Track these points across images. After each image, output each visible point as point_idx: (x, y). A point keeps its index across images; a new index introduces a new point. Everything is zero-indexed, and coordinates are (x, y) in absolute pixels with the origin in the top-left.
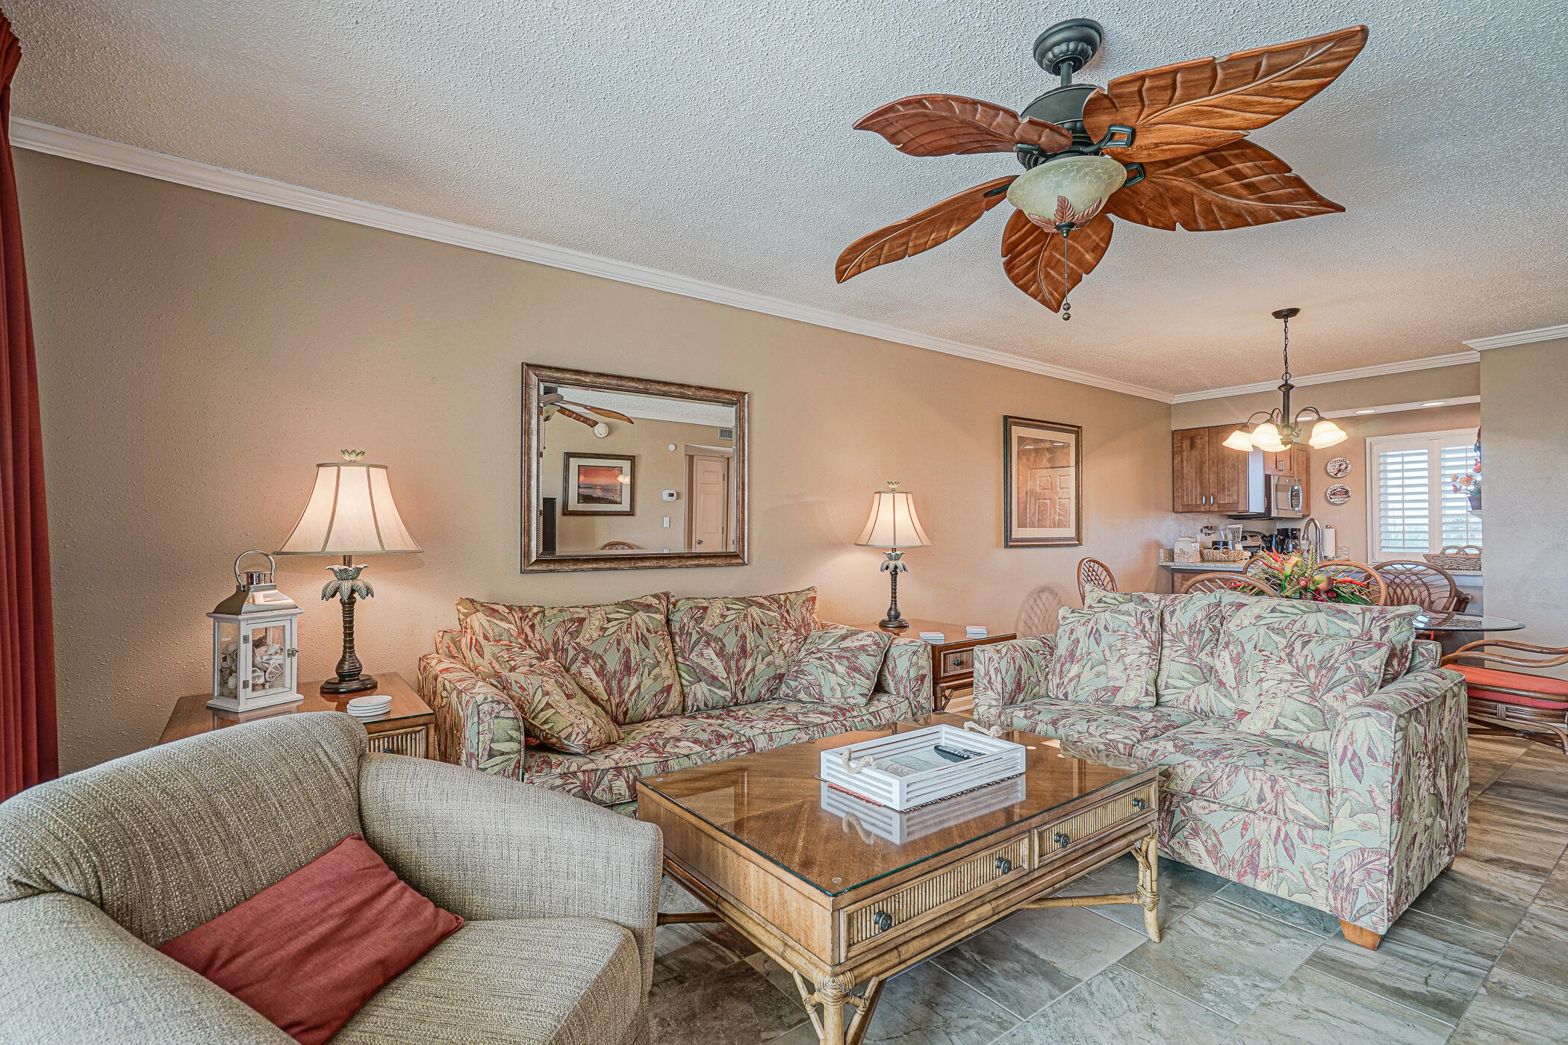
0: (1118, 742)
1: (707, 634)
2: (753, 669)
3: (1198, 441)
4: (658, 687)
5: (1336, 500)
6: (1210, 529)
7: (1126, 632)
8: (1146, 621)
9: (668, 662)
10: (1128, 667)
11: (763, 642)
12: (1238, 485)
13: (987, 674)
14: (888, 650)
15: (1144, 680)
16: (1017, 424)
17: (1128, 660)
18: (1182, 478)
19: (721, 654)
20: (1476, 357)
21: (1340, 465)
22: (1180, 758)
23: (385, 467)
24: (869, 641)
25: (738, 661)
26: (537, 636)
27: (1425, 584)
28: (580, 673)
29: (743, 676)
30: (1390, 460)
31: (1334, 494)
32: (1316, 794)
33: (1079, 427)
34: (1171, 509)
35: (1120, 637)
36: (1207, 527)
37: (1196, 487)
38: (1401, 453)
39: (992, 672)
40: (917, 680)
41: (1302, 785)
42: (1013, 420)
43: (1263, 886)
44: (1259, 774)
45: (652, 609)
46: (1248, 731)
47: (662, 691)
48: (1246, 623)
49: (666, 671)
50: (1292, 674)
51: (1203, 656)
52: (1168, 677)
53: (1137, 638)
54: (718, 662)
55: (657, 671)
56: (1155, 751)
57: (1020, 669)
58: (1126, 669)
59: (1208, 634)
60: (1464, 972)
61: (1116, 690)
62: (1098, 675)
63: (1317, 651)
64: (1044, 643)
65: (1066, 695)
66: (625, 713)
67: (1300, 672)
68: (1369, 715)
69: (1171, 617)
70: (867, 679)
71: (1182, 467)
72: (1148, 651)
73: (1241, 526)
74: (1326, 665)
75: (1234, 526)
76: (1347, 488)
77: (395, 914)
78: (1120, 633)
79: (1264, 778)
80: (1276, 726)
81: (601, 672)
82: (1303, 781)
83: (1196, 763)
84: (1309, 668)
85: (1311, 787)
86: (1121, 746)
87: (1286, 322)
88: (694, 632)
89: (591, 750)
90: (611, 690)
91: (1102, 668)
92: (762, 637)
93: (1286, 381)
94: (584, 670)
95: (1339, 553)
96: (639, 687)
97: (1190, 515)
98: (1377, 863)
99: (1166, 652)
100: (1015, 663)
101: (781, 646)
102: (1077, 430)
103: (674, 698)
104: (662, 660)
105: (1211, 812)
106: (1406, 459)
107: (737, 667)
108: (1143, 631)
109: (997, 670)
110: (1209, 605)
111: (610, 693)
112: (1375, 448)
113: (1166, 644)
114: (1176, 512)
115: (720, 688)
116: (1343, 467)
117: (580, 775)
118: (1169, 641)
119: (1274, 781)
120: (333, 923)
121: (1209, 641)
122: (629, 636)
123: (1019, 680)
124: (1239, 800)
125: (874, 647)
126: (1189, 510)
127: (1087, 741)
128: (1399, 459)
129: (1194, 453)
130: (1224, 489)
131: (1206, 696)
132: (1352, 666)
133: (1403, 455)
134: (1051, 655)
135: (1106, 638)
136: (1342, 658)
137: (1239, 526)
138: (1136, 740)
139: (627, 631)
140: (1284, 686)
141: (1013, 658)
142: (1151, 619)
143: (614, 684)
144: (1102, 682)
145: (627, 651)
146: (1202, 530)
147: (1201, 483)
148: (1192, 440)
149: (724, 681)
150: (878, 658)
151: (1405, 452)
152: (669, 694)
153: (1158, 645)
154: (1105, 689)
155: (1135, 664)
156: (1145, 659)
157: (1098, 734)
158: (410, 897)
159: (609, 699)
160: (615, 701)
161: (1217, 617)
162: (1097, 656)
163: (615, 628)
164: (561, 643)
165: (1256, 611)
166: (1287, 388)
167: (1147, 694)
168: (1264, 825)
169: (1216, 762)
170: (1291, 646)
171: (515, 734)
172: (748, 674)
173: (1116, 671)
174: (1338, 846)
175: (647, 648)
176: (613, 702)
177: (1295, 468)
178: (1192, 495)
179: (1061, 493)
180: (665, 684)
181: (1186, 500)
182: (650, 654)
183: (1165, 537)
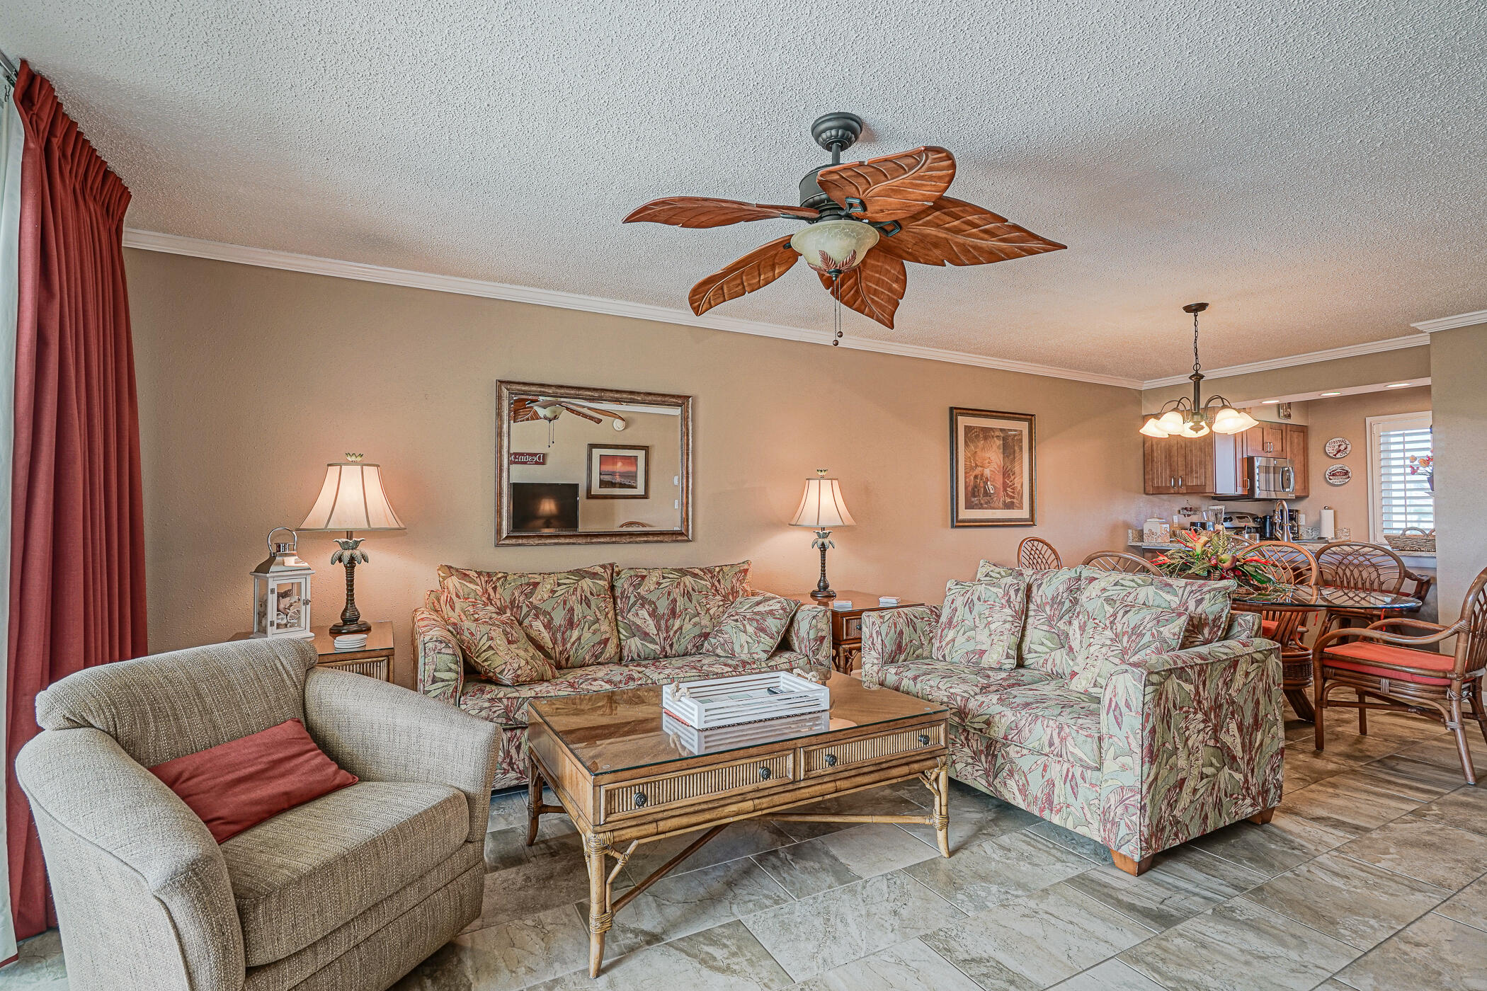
0: (957, 695)
1: (642, 598)
2: (681, 628)
4: (597, 639)
5: (1335, 481)
6: (1189, 510)
7: (994, 602)
8: (1012, 593)
9: (607, 620)
10: (993, 633)
11: (692, 606)
12: (1205, 468)
13: (871, 636)
14: (795, 614)
15: (1006, 644)
16: (962, 414)
17: (993, 627)
18: (1153, 461)
19: (653, 614)
20: (1426, 340)
21: (1339, 446)
22: (999, 708)
23: (378, 466)
24: (778, 606)
25: (667, 621)
26: (498, 596)
27: (1373, 565)
28: (531, 626)
29: (671, 633)
30: (1393, 440)
31: (1333, 475)
32: (1089, 739)
33: (1032, 415)
34: (1143, 491)
35: (988, 607)
36: (1186, 509)
37: (1166, 470)
38: (1401, 432)
39: (874, 635)
40: (816, 640)
41: (1080, 731)
42: (959, 411)
43: (1056, 820)
44: (1051, 723)
45: (598, 577)
46: (1076, 690)
47: (599, 643)
48: (1093, 595)
49: (604, 627)
50: (1111, 640)
51: (1061, 624)
52: (1031, 643)
53: (1003, 607)
54: (650, 622)
55: (596, 626)
56: (983, 702)
57: (901, 633)
58: (990, 635)
59: (1067, 604)
60: (1205, 898)
61: (983, 652)
62: (968, 640)
63: (1133, 618)
64: (932, 611)
65: (944, 656)
66: (567, 659)
67: (1117, 638)
68: (1127, 671)
69: (1038, 590)
70: (772, 638)
71: (1152, 451)
72: (1010, 619)
73: (1223, 508)
74: (1136, 632)
75: (1215, 507)
76: (1346, 468)
77: (306, 768)
78: (989, 603)
79: (1055, 726)
80: (1095, 685)
81: (548, 626)
82: (1081, 729)
83: (1008, 713)
84: (1124, 634)
85: (1086, 734)
86: (959, 698)
87: (1196, 316)
88: (632, 596)
89: (518, 683)
90: (556, 640)
91: (972, 633)
92: (691, 601)
93: (1197, 371)
94: (534, 624)
96: (579, 639)
97: (1165, 497)
98: (1131, 799)
99: (1030, 620)
100: (896, 627)
101: (708, 609)
102: (1029, 418)
103: (611, 649)
104: (602, 618)
105: (1022, 756)
106: (1407, 439)
107: (666, 626)
108: (1009, 601)
109: (879, 633)
110: (1070, 579)
111: (555, 642)
112: (1375, 427)
113: (1031, 613)
114: (1147, 494)
115: (651, 642)
116: (1342, 448)
117: (505, 701)
118: (1034, 611)
119: (1061, 728)
120: (260, 767)
121: (1068, 611)
122: (574, 597)
123: (900, 642)
124: (1036, 744)
125: (781, 611)
126: (1159, 491)
127: (937, 694)
128: (1401, 439)
130: (1192, 472)
131: (1060, 660)
132: (1156, 633)
133: (1403, 435)
134: (937, 622)
135: (979, 607)
136: (1148, 626)
137: (1221, 507)
138: (972, 693)
139: (573, 594)
140: (1104, 650)
141: (895, 624)
142: (1017, 591)
143: (559, 636)
144: (971, 646)
145: (572, 610)
146: (1180, 512)
147: (1170, 465)
149: (654, 637)
150: (783, 621)
151: (1406, 432)
152: (605, 645)
153: (1023, 615)
154: (974, 652)
155: (998, 631)
156: (1008, 626)
157: (944, 688)
158: (321, 759)
159: (554, 647)
160: (559, 648)
161: (1074, 588)
162: (969, 623)
163: (563, 591)
164: (517, 602)
165: (1103, 585)
166: (1198, 377)
167: (1008, 657)
168: (1058, 767)
169: (1023, 713)
170: (1115, 615)
171: (453, 666)
172: (676, 632)
173: (982, 637)
174: (1107, 785)
175: (589, 607)
176: (557, 650)
177: (1288, 449)
178: (1162, 477)
179: (1012, 477)
180: (604, 637)
181: (1158, 482)
182: (591, 612)
183: (1131, 517)
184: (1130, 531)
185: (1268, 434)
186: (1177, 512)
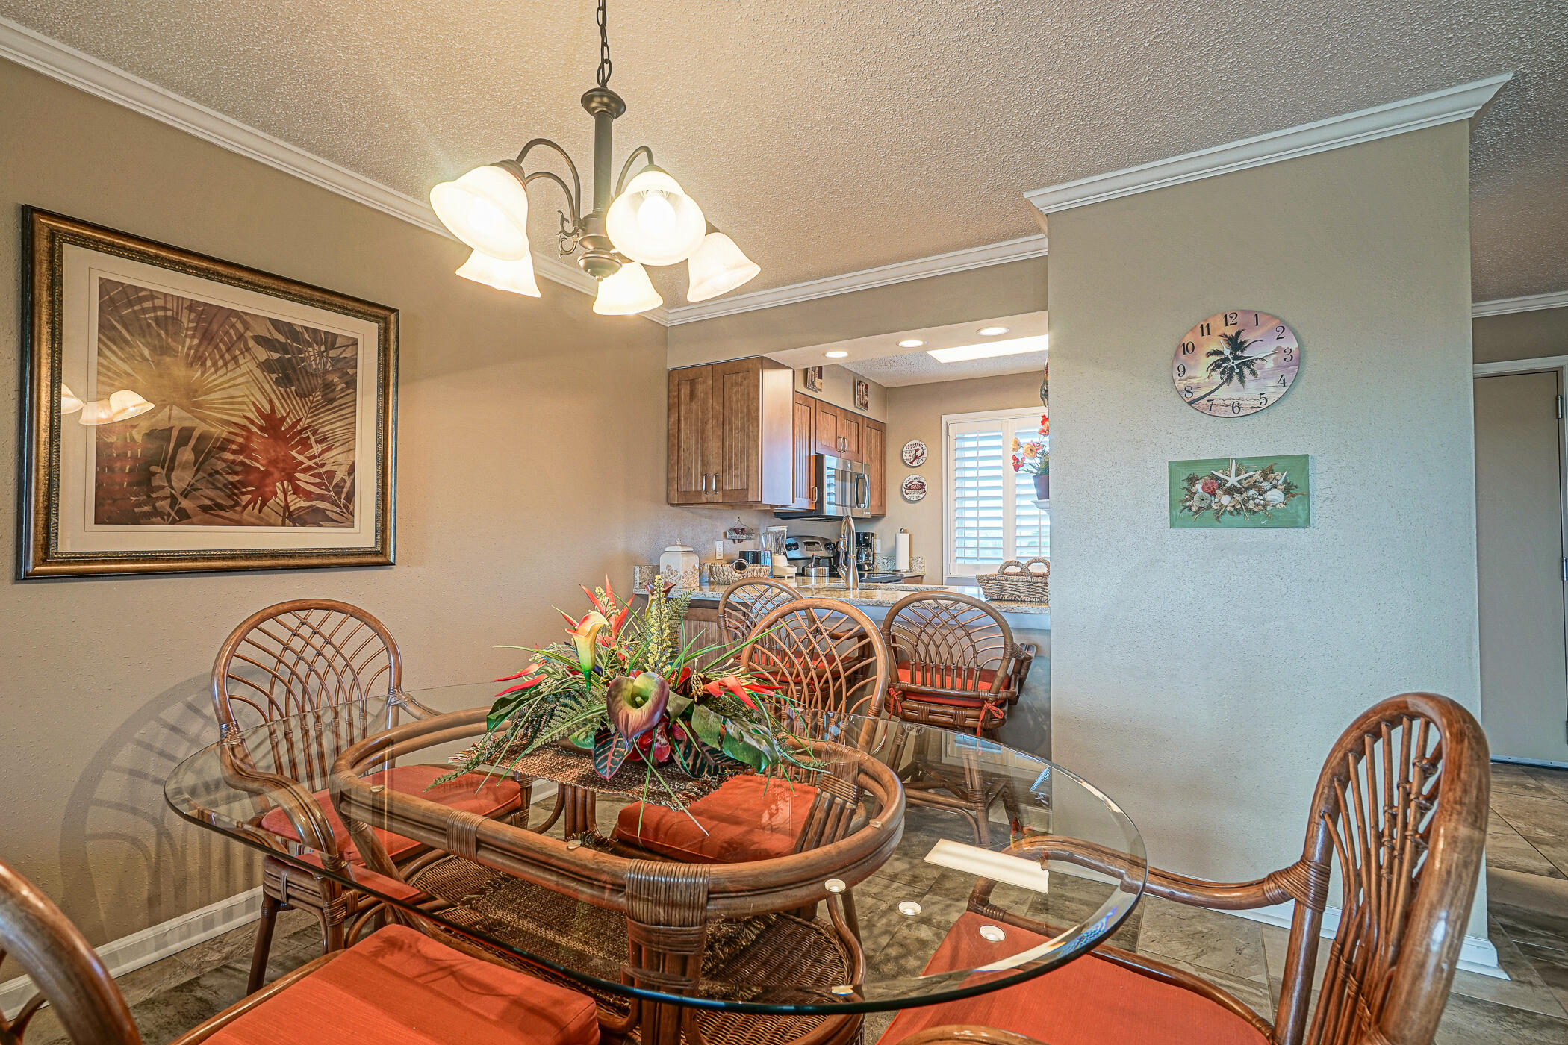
3: (699, 388)
5: (913, 495)
6: (739, 533)
12: (748, 461)
18: (679, 448)
21: (916, 451)
30: (967, 444)
31: (910, 488)
34: (664, 499)
36: (735, 530)
37: (696, 463)
38: (976, 435)
71: (679, 430)
73: (785, 529)
75: (776, 529)
76: (923, 480)
95: (914, 565)
106: (981, 443)
112: (951, 427)
114: (672, 505)
116: (919, 453)
126: (687, 501)
128: (977, 443)
129: (694, 406)
130: (730, 467)
133: (977, 439)
137: (782, 527)
146: (726, 534)
147: (702, 455)
148: (693, 383)
151: (980, 435)
177: (865, 451)
178: (691, 475)
179: (317, 449)
181: (685, 484)
183: (640, 544)
184: (637, 569)
185: (842, 425)
186: (722, 535)
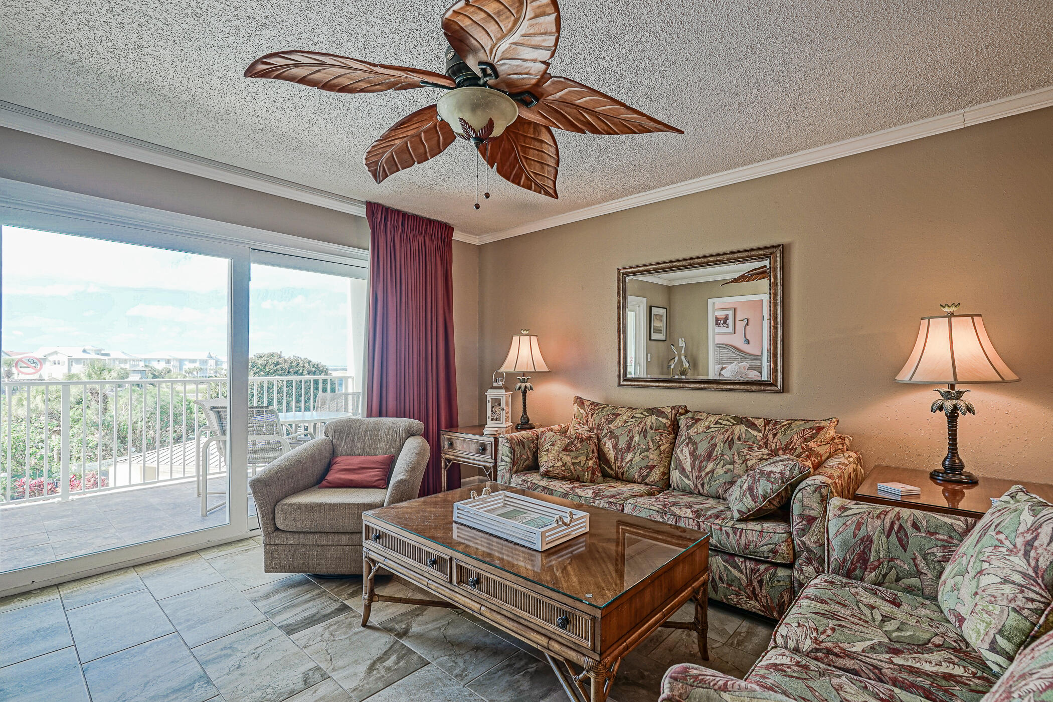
1: (689, 438)
2: (712, 471)
4: (644, 464)
7: (1007, 536)
10: (980, 591)
11: (730, 453)
15: (995, 623)
17: (985, 580)
19: (692, 454)
25: (700, 462)
28: (605, 444)
29: (703, 474)
45: (663, 415)
47: (646, 467)
49: (654, 455)
54: (689, 460)
55: (646, 453)
58: (976, 594)
61: (962, 621)
66: (622, 474)
70: (753, 500)
78: (1001, 535)
81: (614, 446)
88: (684, 436)
90: (617, 458)
92: (729, 449)
94: (607, 443)
96: (631, 460)
101: (747, 460)
103: (655, 475)
104: (653, 448)
107: (700, 467)
111: (616, 460)
115: (685, 477)
122: (638, 428)
139: (638, 426)
143: (620, 455)
145: (632, 437)
149: (689, 474)
152: (651, 471)
159: (615, 462)
160: (618, 464)
163: (633, 423)
164: (602, 425)
172: (707, 474)
175: (645, 438)
176: (617, 465)
180: (650, 463)
182: (645, 442)
